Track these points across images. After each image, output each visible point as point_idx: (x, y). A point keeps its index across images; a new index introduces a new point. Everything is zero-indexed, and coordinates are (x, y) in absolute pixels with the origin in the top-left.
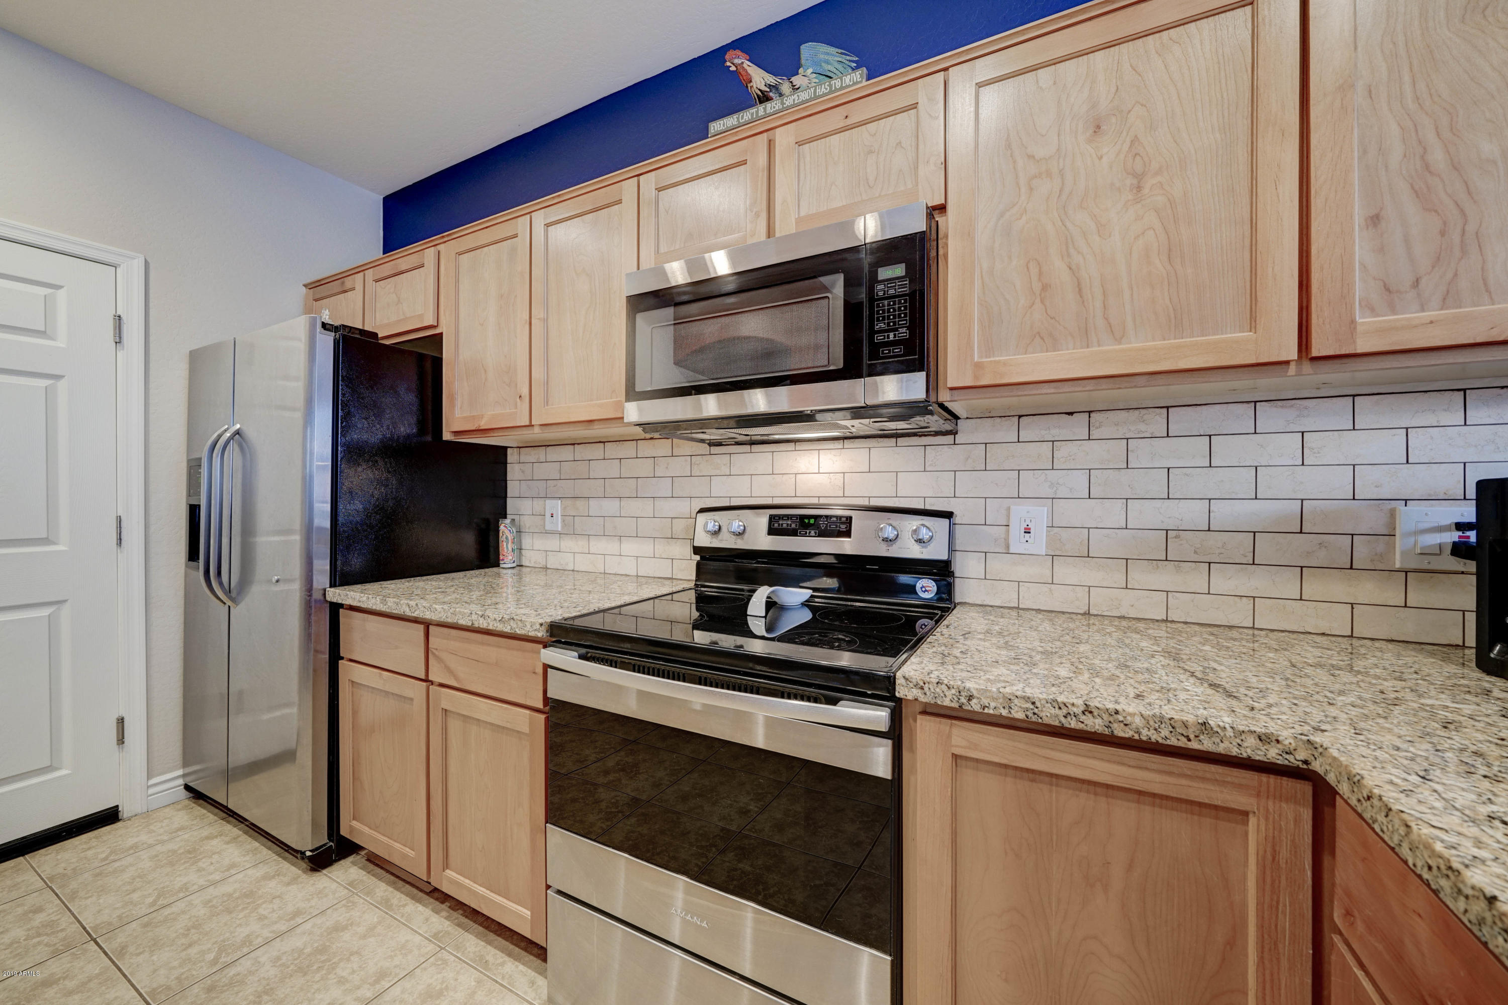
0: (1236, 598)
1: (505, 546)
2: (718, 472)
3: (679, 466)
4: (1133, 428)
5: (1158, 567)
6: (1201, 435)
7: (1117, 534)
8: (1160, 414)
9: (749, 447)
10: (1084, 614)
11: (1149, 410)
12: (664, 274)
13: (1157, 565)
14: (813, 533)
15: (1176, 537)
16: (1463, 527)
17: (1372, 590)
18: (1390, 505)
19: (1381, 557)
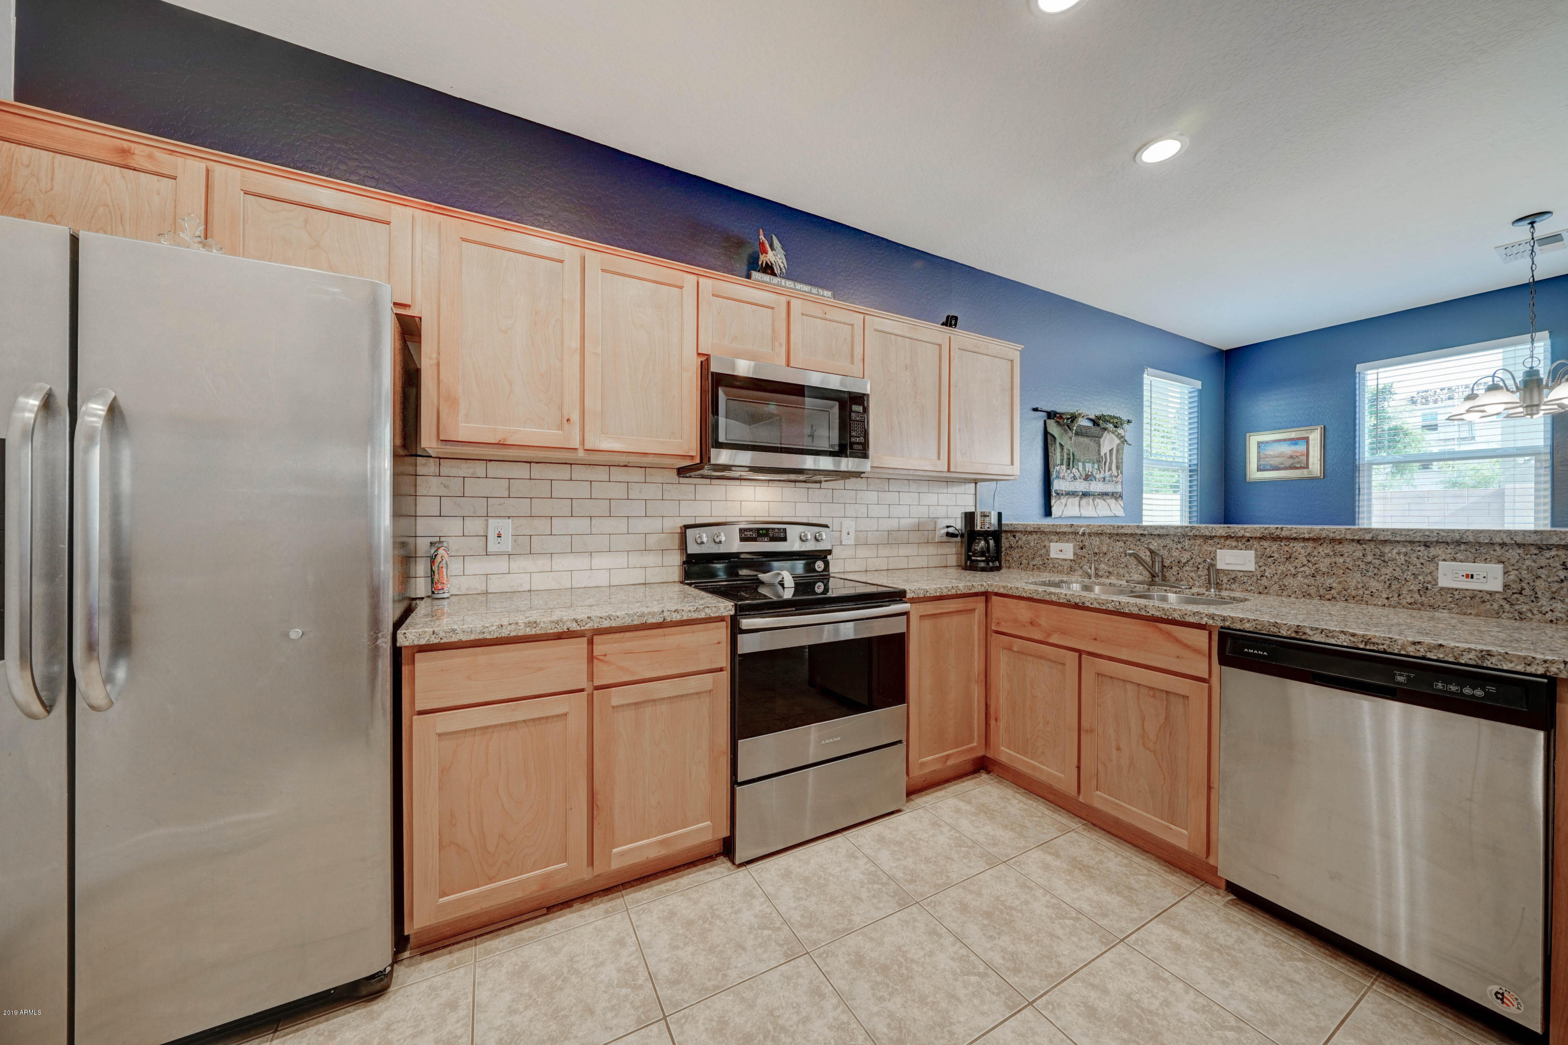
1: (445, 573)
2: (685, 498)
3: (652, 491)
9: (709, 480)
11: (884, 479)
12: (733, 366)
14: (766, 539)
16: (948, 527)
17: (931, 550)
18: (935, 520)
19: (934, 538)
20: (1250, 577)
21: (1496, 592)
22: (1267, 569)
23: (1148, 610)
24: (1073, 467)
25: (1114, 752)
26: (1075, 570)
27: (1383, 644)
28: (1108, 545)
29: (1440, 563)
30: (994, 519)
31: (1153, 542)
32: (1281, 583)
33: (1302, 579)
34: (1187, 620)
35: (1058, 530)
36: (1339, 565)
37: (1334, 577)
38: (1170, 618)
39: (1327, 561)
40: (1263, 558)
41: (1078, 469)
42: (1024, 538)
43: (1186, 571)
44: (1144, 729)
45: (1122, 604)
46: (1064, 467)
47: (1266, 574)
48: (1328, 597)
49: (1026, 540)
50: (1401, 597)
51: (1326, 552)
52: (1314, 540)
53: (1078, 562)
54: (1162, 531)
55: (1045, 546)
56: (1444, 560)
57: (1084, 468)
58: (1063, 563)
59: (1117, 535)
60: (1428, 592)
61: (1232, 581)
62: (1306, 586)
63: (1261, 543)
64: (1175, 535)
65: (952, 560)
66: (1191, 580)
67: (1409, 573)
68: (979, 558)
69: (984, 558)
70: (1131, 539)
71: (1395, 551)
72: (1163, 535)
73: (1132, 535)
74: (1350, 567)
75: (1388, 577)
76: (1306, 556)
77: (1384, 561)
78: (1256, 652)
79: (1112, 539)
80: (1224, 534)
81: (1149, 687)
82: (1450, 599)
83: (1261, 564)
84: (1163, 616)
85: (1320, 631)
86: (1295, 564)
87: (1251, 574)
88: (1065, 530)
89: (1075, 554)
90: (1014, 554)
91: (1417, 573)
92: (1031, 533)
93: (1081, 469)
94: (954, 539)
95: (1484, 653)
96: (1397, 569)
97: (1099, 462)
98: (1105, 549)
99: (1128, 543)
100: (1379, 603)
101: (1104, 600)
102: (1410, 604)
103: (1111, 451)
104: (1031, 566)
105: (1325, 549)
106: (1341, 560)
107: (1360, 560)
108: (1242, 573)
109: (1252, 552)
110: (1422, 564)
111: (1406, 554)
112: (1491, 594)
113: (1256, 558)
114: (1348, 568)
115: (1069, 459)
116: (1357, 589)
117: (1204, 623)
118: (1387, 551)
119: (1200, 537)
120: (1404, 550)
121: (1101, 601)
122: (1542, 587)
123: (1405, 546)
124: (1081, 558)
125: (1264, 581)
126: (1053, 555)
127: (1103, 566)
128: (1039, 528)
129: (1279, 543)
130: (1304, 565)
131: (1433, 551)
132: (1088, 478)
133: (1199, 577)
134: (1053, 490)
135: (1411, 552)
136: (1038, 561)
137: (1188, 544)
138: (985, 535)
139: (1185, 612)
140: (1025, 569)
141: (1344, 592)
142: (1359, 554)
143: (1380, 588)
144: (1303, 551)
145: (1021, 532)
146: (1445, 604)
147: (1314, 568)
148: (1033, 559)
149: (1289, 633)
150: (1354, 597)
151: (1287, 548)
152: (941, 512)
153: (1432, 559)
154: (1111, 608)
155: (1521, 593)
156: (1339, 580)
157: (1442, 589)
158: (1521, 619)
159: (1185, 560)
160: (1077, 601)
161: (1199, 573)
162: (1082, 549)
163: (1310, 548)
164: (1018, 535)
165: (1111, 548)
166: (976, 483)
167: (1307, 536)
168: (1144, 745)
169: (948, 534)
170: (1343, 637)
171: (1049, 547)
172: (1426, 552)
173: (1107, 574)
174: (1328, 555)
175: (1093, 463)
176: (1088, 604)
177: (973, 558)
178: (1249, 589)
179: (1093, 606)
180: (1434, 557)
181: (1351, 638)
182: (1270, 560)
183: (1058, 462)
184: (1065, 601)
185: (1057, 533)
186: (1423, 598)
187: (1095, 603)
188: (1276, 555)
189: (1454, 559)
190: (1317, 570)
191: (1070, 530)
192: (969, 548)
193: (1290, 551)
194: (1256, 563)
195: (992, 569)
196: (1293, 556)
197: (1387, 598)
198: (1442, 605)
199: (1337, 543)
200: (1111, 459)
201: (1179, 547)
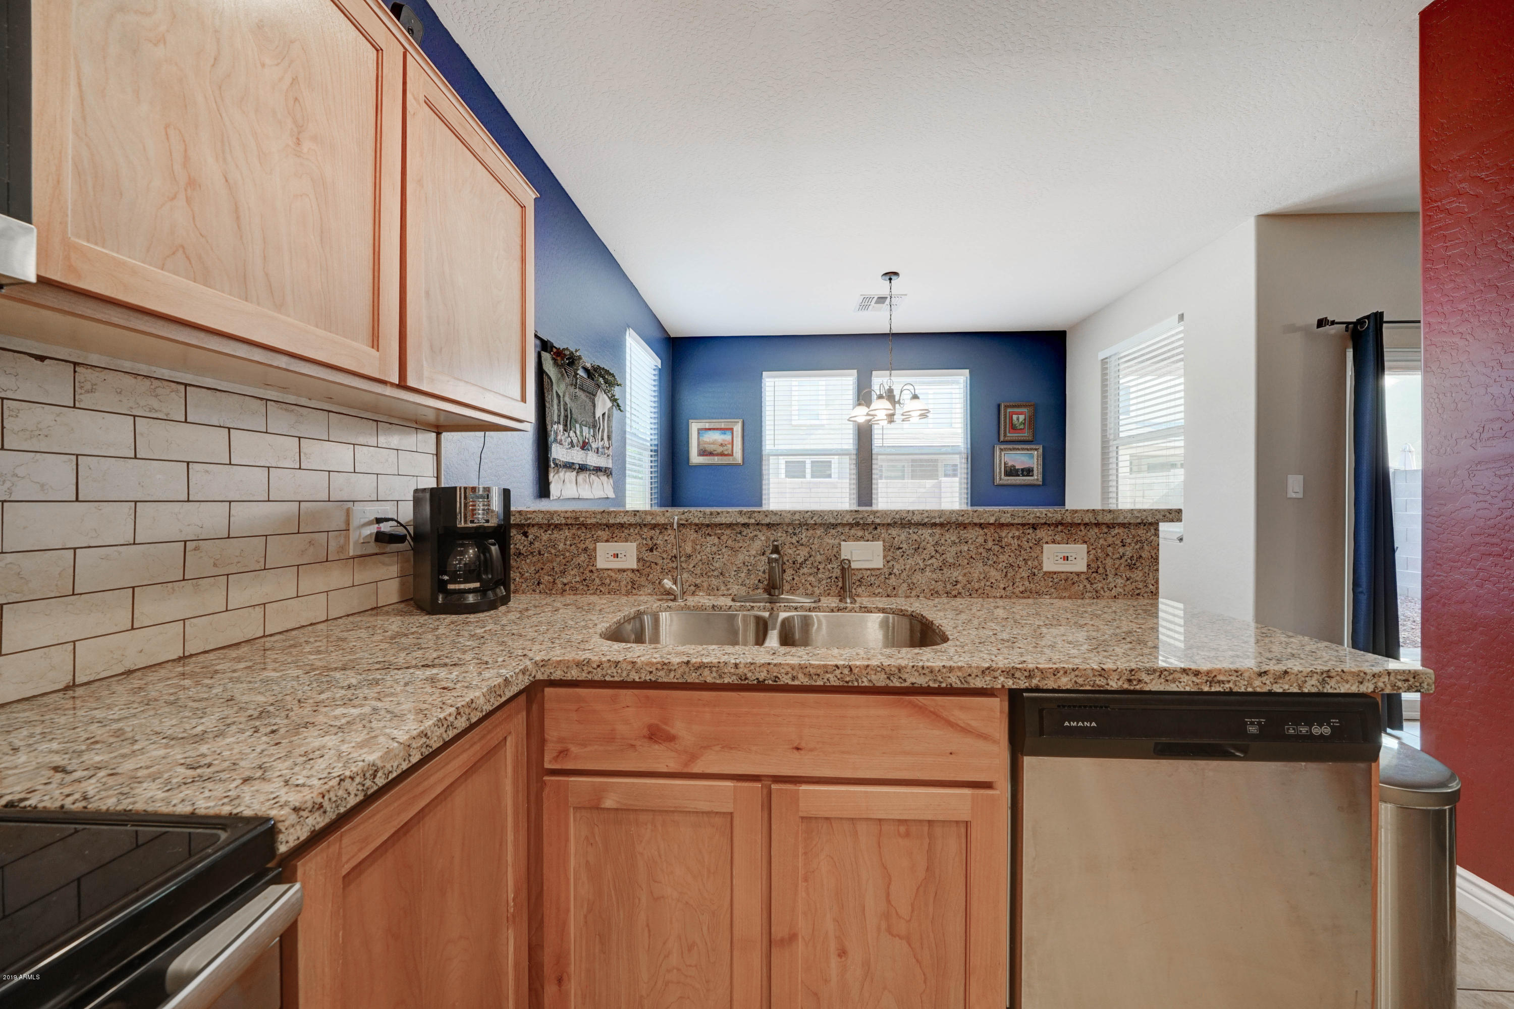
0: (250, 608)
4: (143, 403)
5: (174, 590)
6: (220, 427)
7: (120, 553)
8: (177, 391)
10: (67, 688)
11: (164, 382)
13: (173, 588)
15: (196, 549)
16: (379, 521)
17: (337, 577)
18: (347, 506)
19: (342, 548)
20: (878, 576)
21: (1082, 573)
22: (895, 564)
23: (904, 676)
24: (570, 430)
25: (834, 961)
26: (640, 586)
27: (1229, 682)
28: (694, 541)
29: (1045, 546)
30: (496, 504)
31: (760, 535)
32: (910, 581)
33: (930, 574)
34: (973, 686)
35: (612, 521)
36: (964, 554)
37: (960, 568)
38: (944, 685)
39: (954, 549)
40: (891, 549)
41: (575, 433)
42: (545, 537)
43: (804, 574)
44: (889, 901)
45: (856, 671)
46: (561, 427)
47: (895, 570)
48: (954, 593)
49: (550, 540)
50: (1015, 586)
51: (952, 539)
52: (942, 525)
53: (645, 572)
54: (774, 518)
55: (586, 549)
56: (1047, 543)
57: (581, 432)
58: (619, 576)
59: (708, 526)
60: (1035, 578)
61: (858, 583)
62: (933, 582)
63: (889, 532)
64: (789, 525)
65: (390, 592)
66: (810, 587)
67: (1021, 559)
68: (462, 586)
69: (477, 585)
70: (728, 532)
71: (1010, 535)
72: (773, 525)
73: (730, 526)
74: (974, 556)
75: (1004, 564)
76: (933, 546)
77: (1002, 547)
78: (1080, 724)
79: (700, 534)
80: (851, 520)
81: (899, 821)
82: (1051, 584)
83: (889, 558)
84: (932, 684)
85: (1158, 674)
86: (924, 556)
87: (878, 572)
88: (625, 520)
89: (639, 560)
90: (525, 568)
91: (1027, 558)
92: (558, 527)
93: (578, 432)
94: (400, 546)
95: (1325, 675)
96: (1012, 554)
97: (594, 426)
98: (689, 550)
99: (724, 538)
100: (998, 595)
101: (819, 666)
102: (1022, 593)
103: (604, 414)
104: (560, 586)
105: (951, 536)
106: (966, 548)
107: (982, 547)
108: (869, 572)
109: (879, 544)
110: (1031, 548)
111: (1019, 538)
112: (1078, 574)
113: (884, 550)
114: (972, 557)
115: (566, 416)
116: (979, 580)
117: (1000, 686)
118: (1004, 535)
119: (821, 525)
120: (1017, 534)
121: (812, 671)
122: (1109, 564)
123: (1018, 529)
124: (650, 566)
125: (893, 581)
126: (601, 563)
127: (685, 575)
128: (577, 518)
129: (907, 530)
130: (932, 557)
131: (1041, 533)
132: (585, 446)
133: (820, 581)
134: (551, 459)
135: (1023, 535)
136: (572, 577)
137: (806, 537)
138: (480, 536)
139: (969, 671)
140: (548, 592)
141: (969, 586)
142: (980, 540)
143: (999, 578)
144: (931, 539)
145: (540, 526)
146: (1047, 589)
147: (941, 559)
148: (563, 572)
149: (1120, 683)
150: (977, 591)
151: (915, 537)
152: (363, 487)
153: (1038, 542)
154: (834, 682)
155: (1097, 572)
156: (964, 571)
157: (1046, 573)
158: (1097, 597)
159: (802, 559)
160: (762, 676)
161: (820, 576)
162: (651, 550)
163: (937, 536)
164: (532, 532)
165: (699, 547)
166: (438, 434)
167: (938, 521)
168: (889, 931)
169: (380, 537)
170: (1185, 678)
171: (595, 549)
172: (1033, 535)
173: (693, 588)
174: (954, 543)
175: (589, 428)
176: (786, 680)
177: (451, 587)
178: (877, 592)
179: (796, 683)
180: (1040, 539)
181: (1195, 679)
182: (898, 552)
183: (556, 419)
184: (734, 680)
185: (608, 526)
186: (1032, 585)
187: (800, 676)
188: (905, 546)
189: (1054, 542)
190: (944, 562)
191: (632, 520)
192: (441, 567)
193: (918, 540)
194: (885, 557)
195: (492, 606)
196: (921, 546)
197: (1004, 589)
198: (1045, 591)
199: (962, 528)
200: (603, 426)
201: (794, 541)
